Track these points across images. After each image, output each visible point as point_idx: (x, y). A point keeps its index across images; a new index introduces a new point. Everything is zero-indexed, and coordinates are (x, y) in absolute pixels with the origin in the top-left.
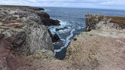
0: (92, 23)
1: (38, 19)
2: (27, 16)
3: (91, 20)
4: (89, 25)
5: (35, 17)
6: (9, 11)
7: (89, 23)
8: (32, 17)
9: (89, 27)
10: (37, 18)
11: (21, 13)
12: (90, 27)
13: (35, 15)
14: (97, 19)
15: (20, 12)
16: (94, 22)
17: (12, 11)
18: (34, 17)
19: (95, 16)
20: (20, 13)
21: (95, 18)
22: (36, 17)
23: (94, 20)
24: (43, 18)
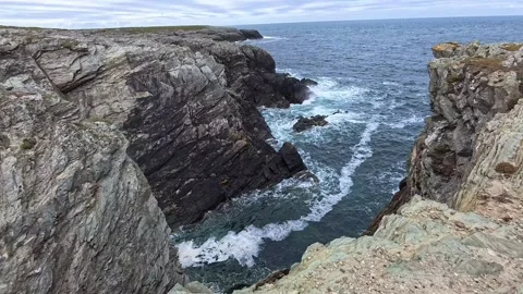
0: (467, 105)
1: (214, 78)
2: (168, 65)
3: (461, 79)
4: (441, 117)
5: (203, 68)
6: (107, 47)
7: (444, 102)
8: (190, 67)
9: (440, 125)
10: (210, 71)
11: (149, 52)
12: (450, 127)
13: (203, 62)
14: (506, 70)
15: (146, 49)
16: (486, 96)
17: (115, 47)
18: (200, 67)
19: (499, 51)
20: (143, 54)
21: (494, 65)
22: (207, 69)
23: (484, 85)
24: (246, 70)
